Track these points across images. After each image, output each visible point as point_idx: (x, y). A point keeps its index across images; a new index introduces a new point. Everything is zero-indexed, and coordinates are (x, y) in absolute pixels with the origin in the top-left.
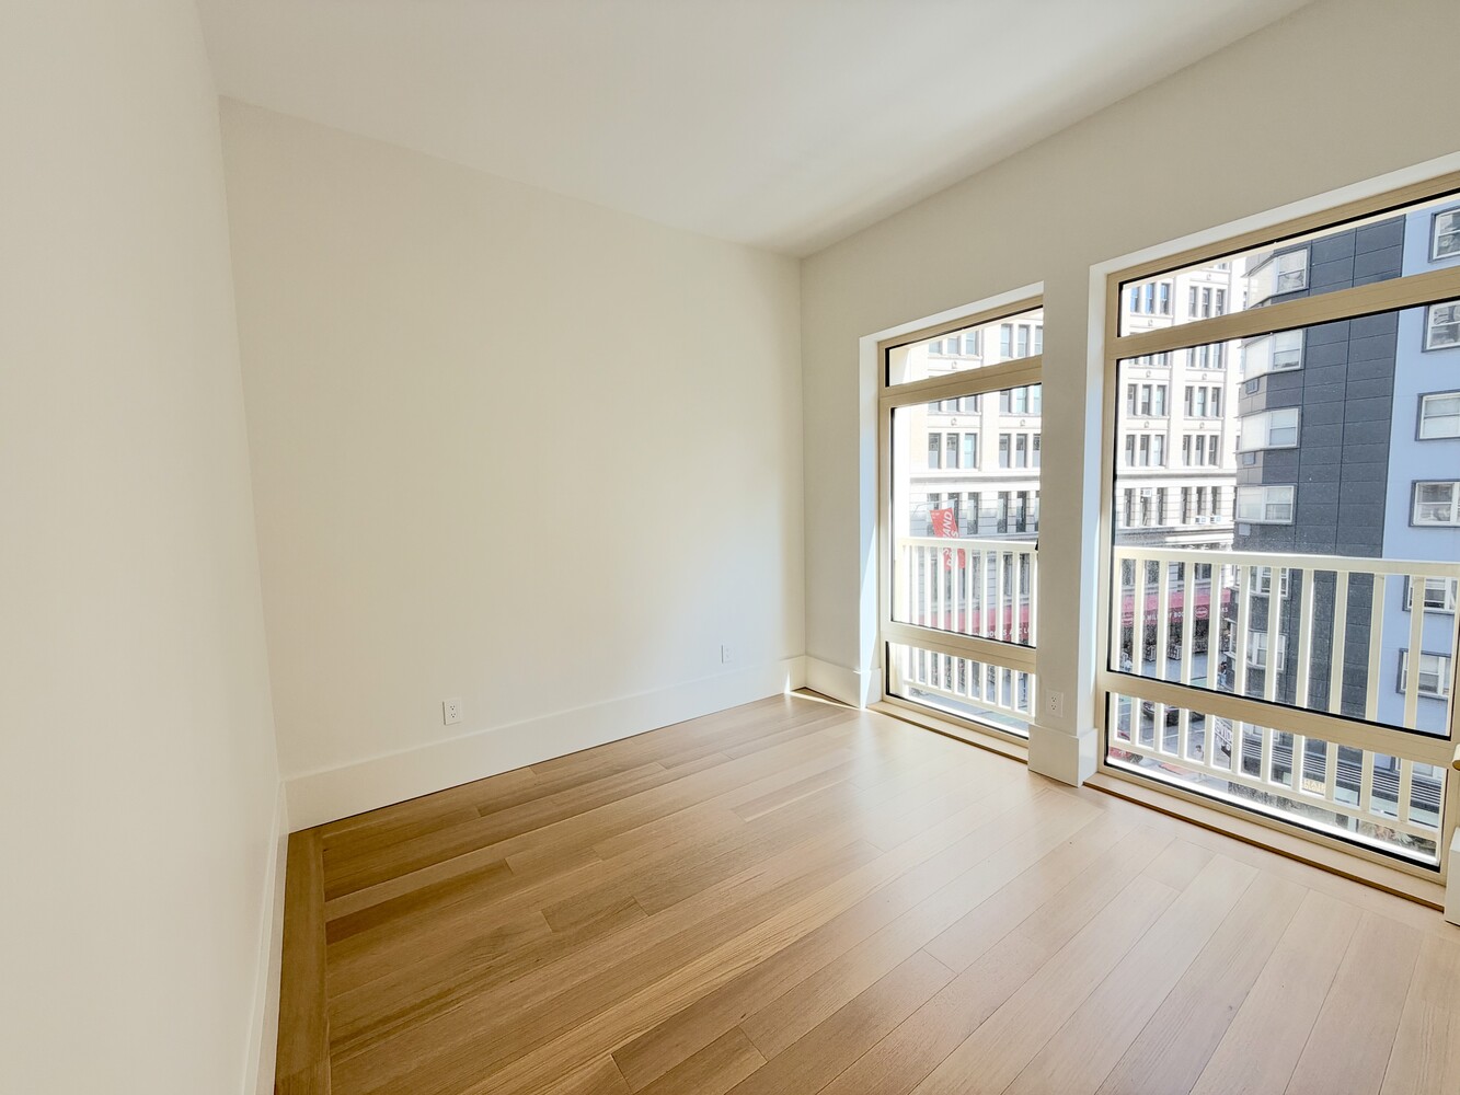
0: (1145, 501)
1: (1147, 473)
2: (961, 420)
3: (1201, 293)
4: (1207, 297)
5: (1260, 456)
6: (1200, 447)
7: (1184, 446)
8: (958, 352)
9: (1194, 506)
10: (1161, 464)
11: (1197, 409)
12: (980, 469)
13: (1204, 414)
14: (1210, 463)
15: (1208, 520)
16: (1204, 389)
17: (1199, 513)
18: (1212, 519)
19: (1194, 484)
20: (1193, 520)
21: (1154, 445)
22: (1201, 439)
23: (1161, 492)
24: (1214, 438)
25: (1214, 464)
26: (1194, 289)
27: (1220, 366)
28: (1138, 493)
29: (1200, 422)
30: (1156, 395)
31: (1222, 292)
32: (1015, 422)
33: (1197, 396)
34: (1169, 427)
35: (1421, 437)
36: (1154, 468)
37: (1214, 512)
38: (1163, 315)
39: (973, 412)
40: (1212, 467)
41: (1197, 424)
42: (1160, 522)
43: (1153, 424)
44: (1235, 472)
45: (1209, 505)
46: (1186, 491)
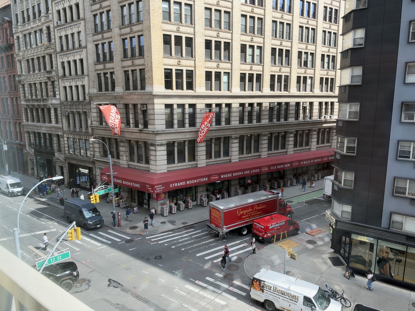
0: (304, 108)
1: (305, 95)
2: (222, 65)
3: (328, 10)
4: (331, 13)
5: (347, 88)
6: (327, 83)
7: (320, 82)
8: (220, 28)
9: (324, 110)
10: (311, 91)
11: (326, 65)
12: (231, 92)
13: (328, 68)
14: (330, 91)
15: (329, 117)
16: (328, 56)
17: (325, 114)
18: (330, 117)
19: (324, 100)
20: (323, 117)
21: (309, 81)
22: (327, 79)
23: (311, 104)
24: (332, 79)
25: (332, 92)
26: (326, 7)
27: (335, 46)
28: (301, 104)
29: (326, 72)
30: (310, 57)
31: (336, 10)
32: (248, 67)
33: (326, 59)
34: (314, 73)
35: (406, 82)
36: (308, 93)
37: (331, 114)
38: (313, 19)
39: (227, 61)
40: (331, 93)
41: (325, 72)
42: (310, 118)
43: (308, 71)
44: (337, 95)
45: (329, 110)
46: (321, 104)
